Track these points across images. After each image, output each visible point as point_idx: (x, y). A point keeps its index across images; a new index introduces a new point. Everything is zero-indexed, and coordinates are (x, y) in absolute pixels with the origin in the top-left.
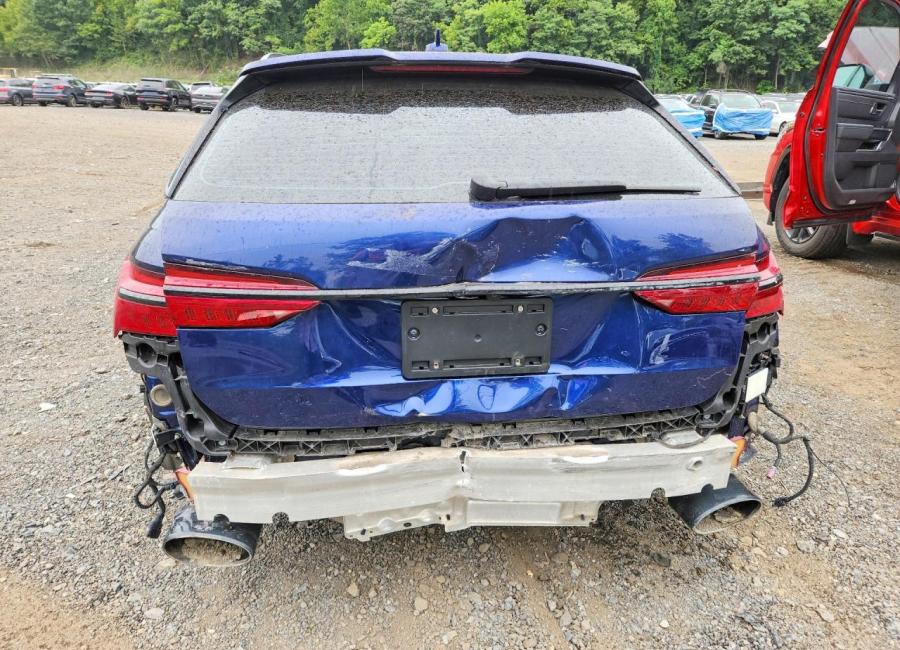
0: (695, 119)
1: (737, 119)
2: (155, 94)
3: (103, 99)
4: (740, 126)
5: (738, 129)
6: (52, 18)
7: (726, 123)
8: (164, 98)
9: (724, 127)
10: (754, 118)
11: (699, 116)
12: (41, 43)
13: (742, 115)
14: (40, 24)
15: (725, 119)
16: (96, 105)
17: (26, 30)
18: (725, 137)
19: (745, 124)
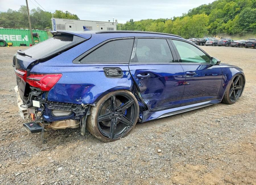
2: (251, 43)
3: (235, 45)
6: (244, 23)
8: (253, 45)
12: (238, 30)
14: (240, 25)
16: (233, 46)
17: (236, 26)
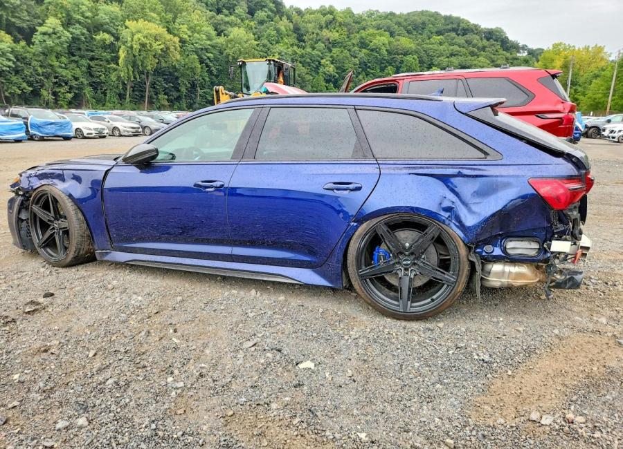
0: (19, 127)
1: (49, 126)
4: (53, 132)
5: (53, 134)
7: (41, 129)
9: (41, 132)
10: (61, 126)
11: (20, 125)
13: (52, 124)
15: (40, 127)
18: (42, 139)
19: (56, 130)
